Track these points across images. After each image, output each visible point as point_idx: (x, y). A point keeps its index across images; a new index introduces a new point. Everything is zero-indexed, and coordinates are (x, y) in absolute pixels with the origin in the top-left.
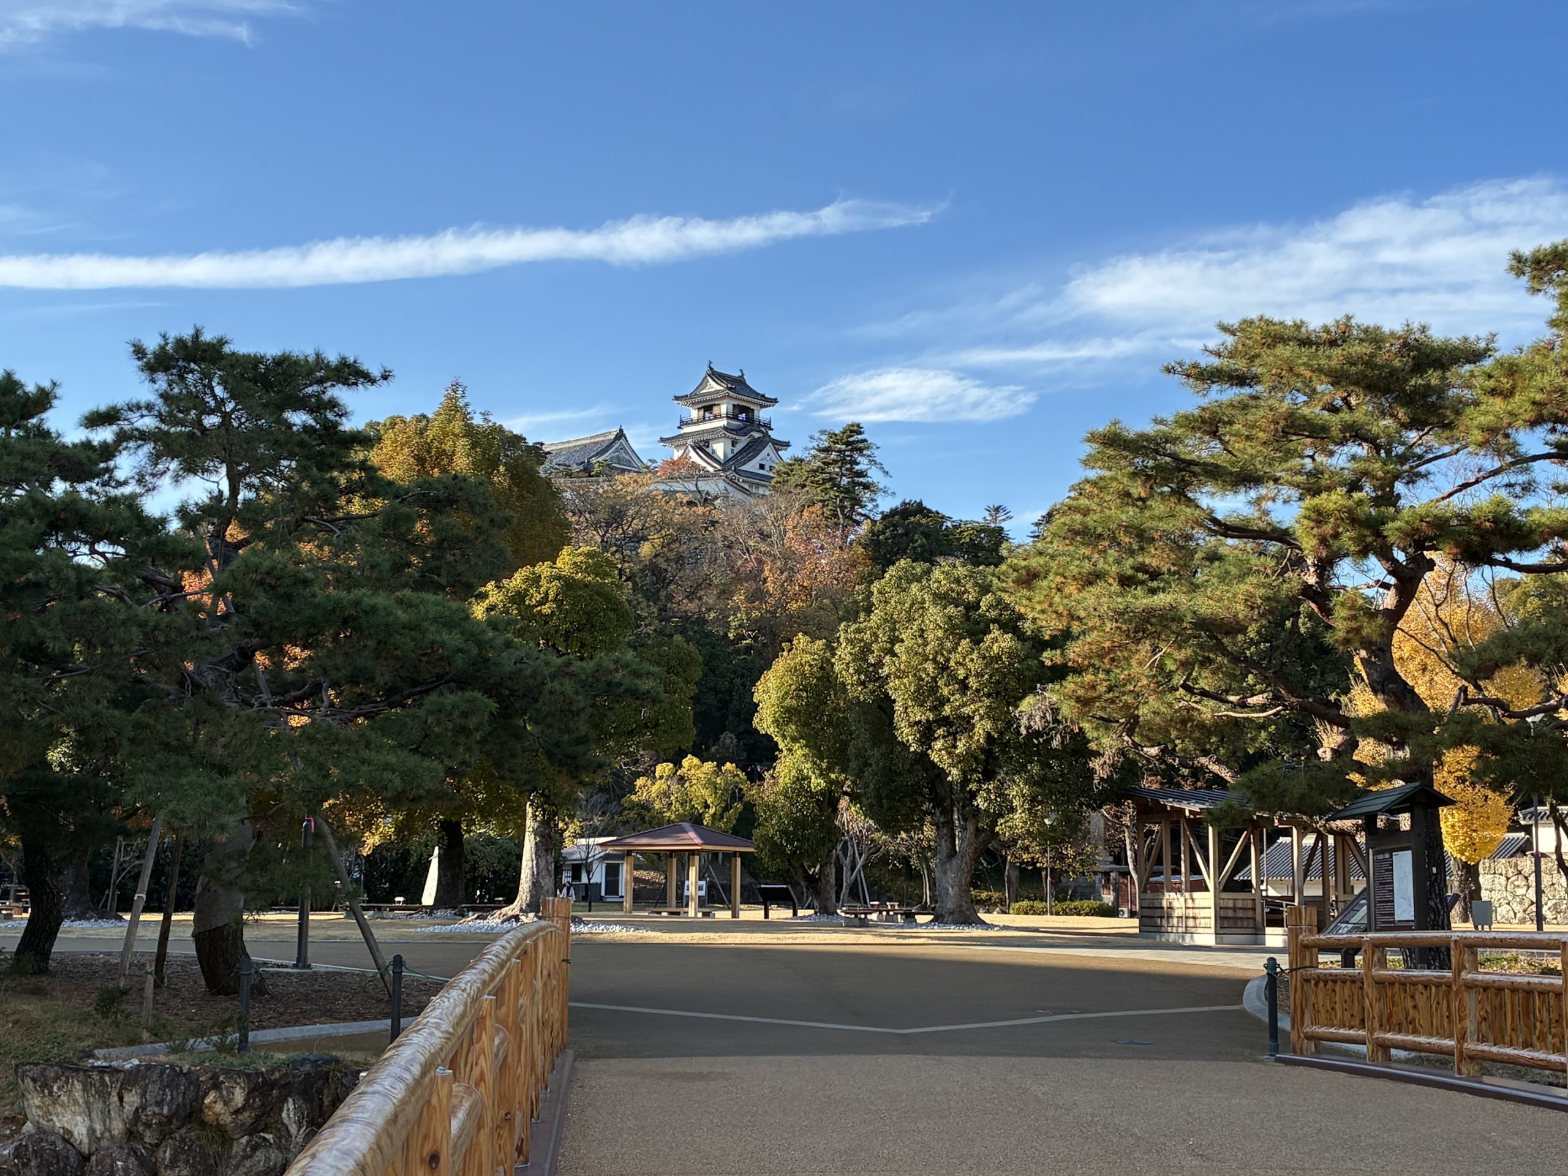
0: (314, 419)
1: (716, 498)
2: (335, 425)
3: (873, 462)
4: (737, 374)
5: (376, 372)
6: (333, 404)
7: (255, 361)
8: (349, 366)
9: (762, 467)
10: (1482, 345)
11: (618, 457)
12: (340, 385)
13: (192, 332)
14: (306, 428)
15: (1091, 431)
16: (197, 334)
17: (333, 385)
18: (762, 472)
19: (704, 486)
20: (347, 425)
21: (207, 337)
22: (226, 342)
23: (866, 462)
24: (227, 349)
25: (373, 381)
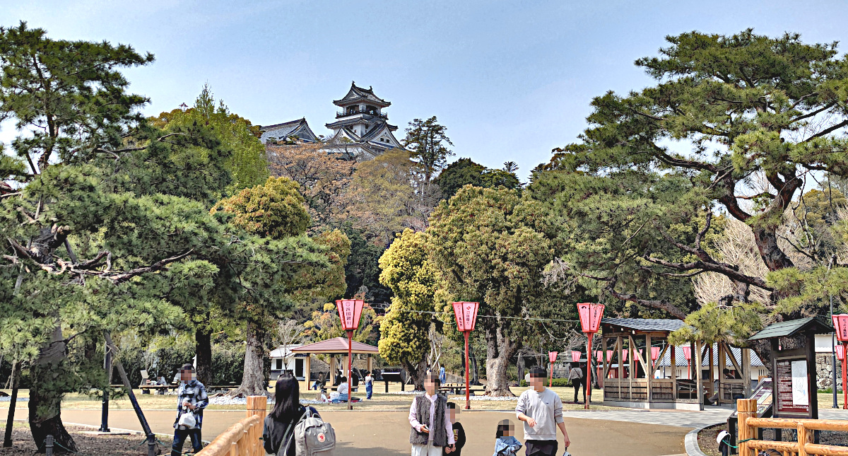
0: (106, 87)
1: (357, 156)
2: (119, 91)
3: (443, 137)
4: (369, 88)
5: (144, 56)
6: (117, 77)
7: (62, 45)
8: (126, 51)
9: (382, 140)
10: (829, 48)
11: (302, 134)
12: (120, 64)
13: (19, 25)
14: (100, 92)
15: (595, 97)
16: (23, 25)
17: (116, 64)
18: (382, 143)
19: (349, 150)
20: (128, 92)
21: (30, 27)
22: (43, 32)
23: (440, 137)
24: (43, 38)
25: (141, 62)
